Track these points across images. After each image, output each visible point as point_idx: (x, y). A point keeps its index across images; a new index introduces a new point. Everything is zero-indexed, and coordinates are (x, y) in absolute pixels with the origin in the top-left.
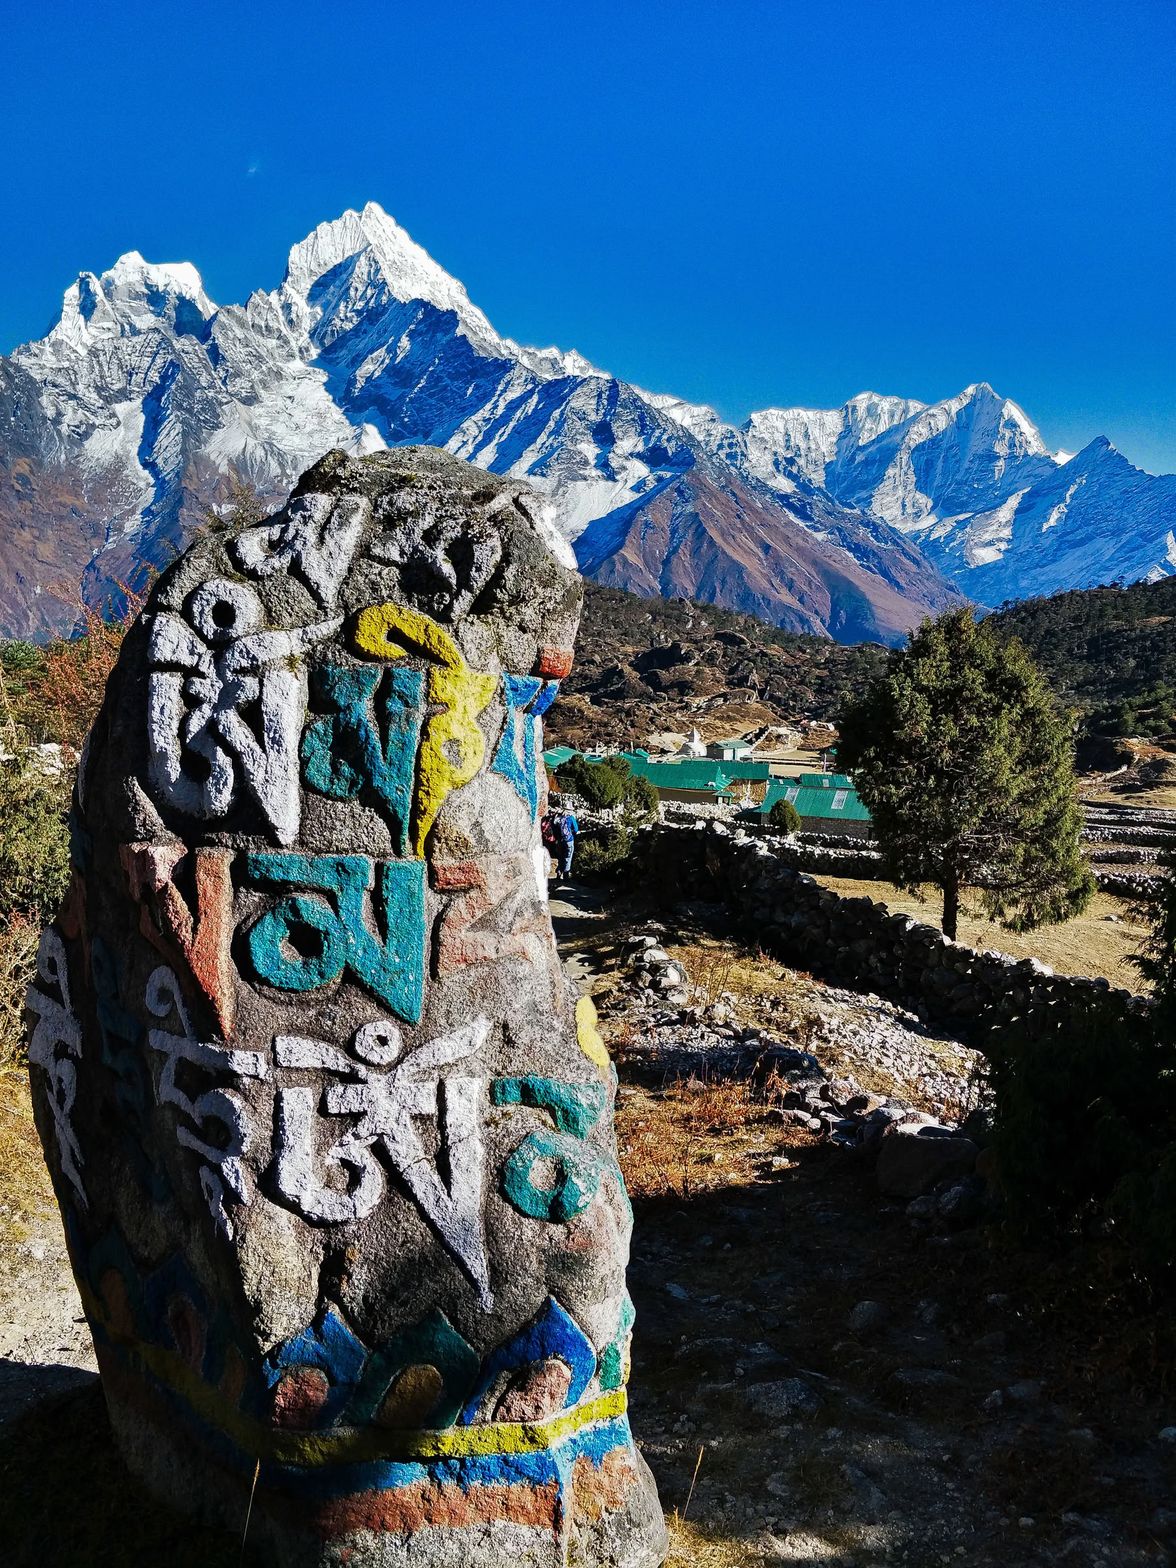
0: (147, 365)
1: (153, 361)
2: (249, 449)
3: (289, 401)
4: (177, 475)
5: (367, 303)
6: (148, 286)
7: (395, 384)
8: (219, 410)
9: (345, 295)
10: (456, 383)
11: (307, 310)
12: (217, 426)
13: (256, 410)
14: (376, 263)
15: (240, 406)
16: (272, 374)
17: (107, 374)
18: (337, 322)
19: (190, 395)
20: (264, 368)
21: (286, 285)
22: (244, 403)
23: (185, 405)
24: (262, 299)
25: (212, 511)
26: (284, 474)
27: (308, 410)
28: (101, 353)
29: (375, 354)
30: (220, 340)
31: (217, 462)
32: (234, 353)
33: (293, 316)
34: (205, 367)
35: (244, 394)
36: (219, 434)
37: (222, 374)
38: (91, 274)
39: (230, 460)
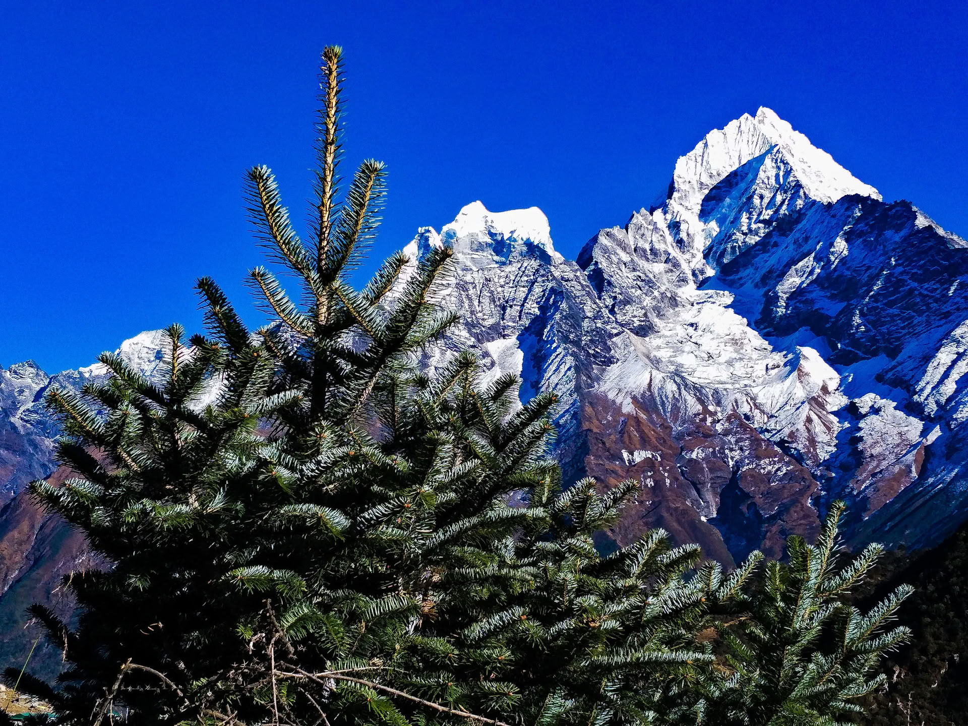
0: (523, 295)
1: (530, 291)
2: (656, 383)
3: (691, 330)
4: (575, 416)
5: (777, 212)
6: (492, 235)
7: (832, 297)
8: (609, 343)
9: (748, 205)
10: (926, 285)
11: (701, 225)
12: (609, 361)
13: (652, 341)
14: (786, 164)
15: (633, 337)
16: (666, 301)
17: (478, 309)
18: (739, 237)
19: (577, 325)
20: (656, 293)
21: (672, 201)
22: (637, 334)
23: (572, 336)
24: (645, 219)
25: (622, 460)
26: (706, 411)
27: (719, 337)
28: (471, 287)
29: (801, 264)
30: (603, 264)
31: (618, 401)
32: (623, 278)
33: (683, 235)
34: (588, 294)
35: (637, 323)
36: (614, 370)
37: (609, 302)
38: (431, 228)
39: (634, 399)
